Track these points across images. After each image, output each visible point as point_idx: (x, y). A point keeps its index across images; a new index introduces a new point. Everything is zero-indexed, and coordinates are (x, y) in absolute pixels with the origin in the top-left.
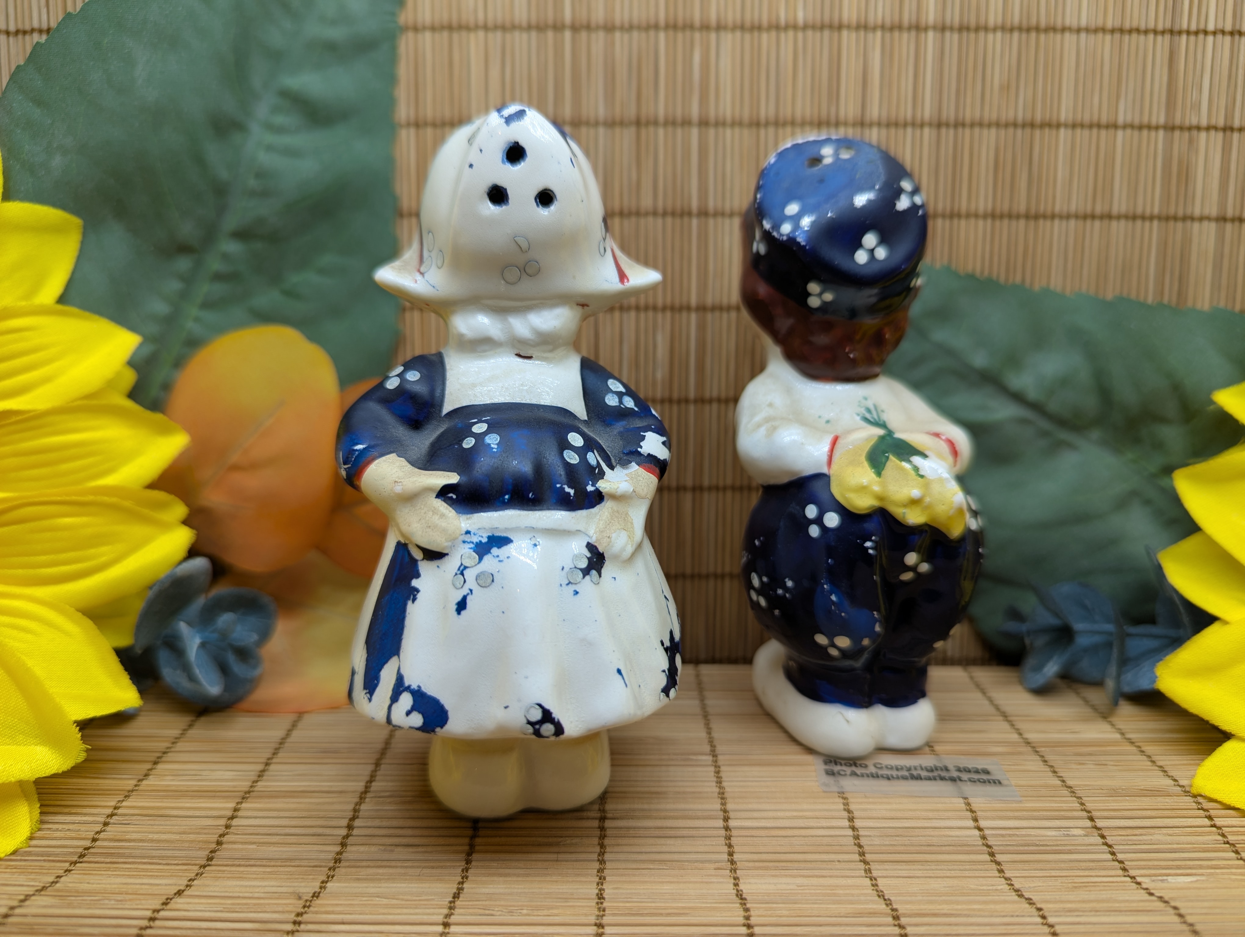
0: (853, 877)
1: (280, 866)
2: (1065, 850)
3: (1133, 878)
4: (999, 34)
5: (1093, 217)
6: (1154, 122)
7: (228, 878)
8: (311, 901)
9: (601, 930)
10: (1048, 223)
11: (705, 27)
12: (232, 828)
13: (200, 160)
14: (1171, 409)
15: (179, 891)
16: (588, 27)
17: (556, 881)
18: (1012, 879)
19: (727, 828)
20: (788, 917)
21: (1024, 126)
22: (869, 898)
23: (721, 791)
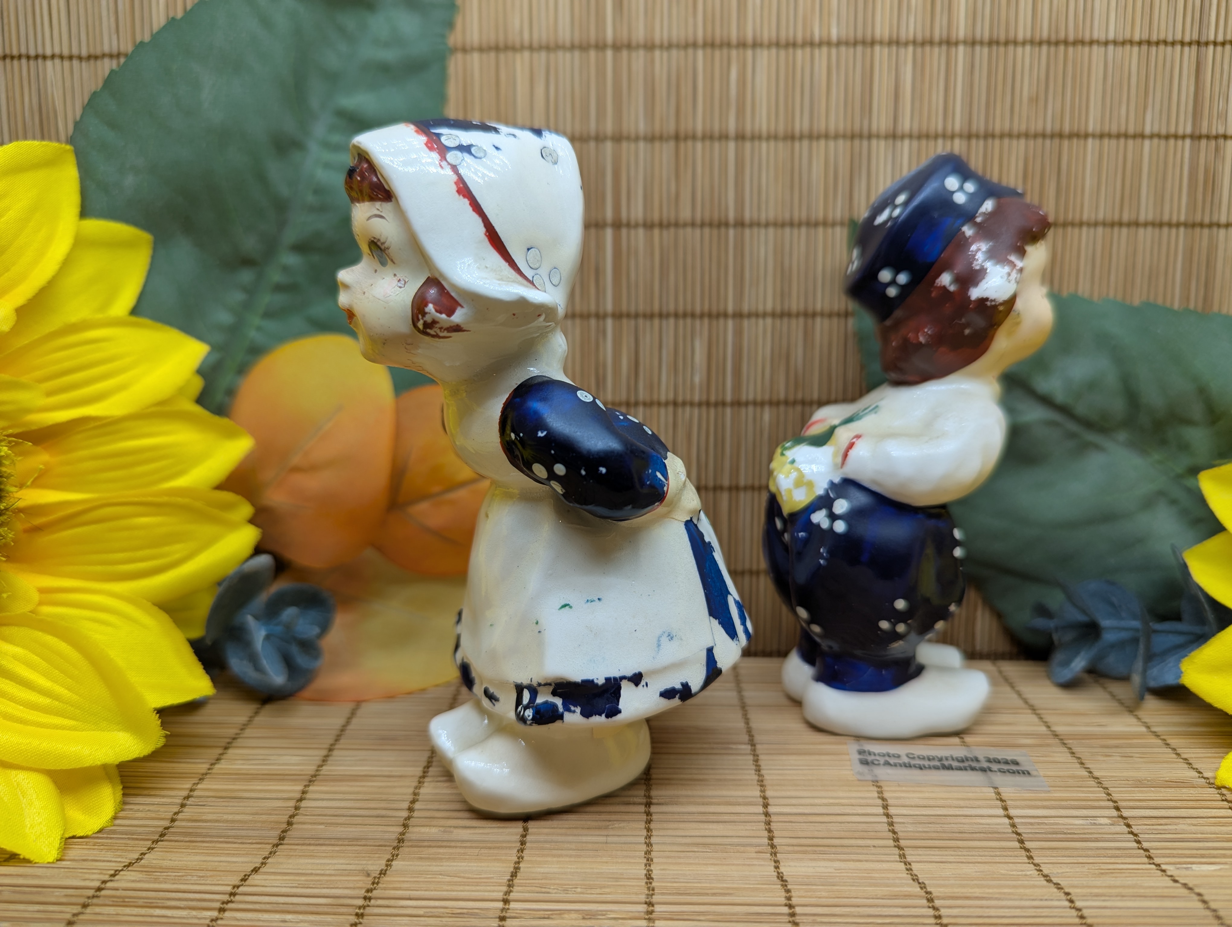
0: (888, 861)
1: (348, 845)
2: (1091, 838)
3: (1158, 865)
4: (1028, 48)
5: (1121, 224)
6: (1181, 132)
7: (300, 856)
8: (379, 878)
9: (651, 908)
10: (1076, 230)
11: (742, 45)
12: (301, 809)
13: (262, 178)
14: (1197, 411)
15: (255, 868)
16: (629, 46)
17: (607, 862)
18: (1041, 865)
19: (767, 814)
20: (827, 898)
21: (1052, 136)
22: (903, 881)
23: (760, 778)
